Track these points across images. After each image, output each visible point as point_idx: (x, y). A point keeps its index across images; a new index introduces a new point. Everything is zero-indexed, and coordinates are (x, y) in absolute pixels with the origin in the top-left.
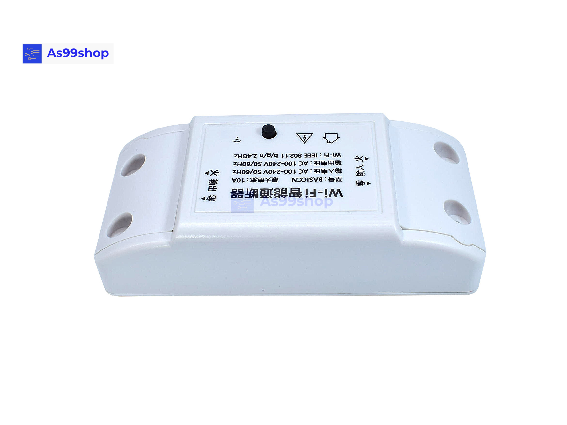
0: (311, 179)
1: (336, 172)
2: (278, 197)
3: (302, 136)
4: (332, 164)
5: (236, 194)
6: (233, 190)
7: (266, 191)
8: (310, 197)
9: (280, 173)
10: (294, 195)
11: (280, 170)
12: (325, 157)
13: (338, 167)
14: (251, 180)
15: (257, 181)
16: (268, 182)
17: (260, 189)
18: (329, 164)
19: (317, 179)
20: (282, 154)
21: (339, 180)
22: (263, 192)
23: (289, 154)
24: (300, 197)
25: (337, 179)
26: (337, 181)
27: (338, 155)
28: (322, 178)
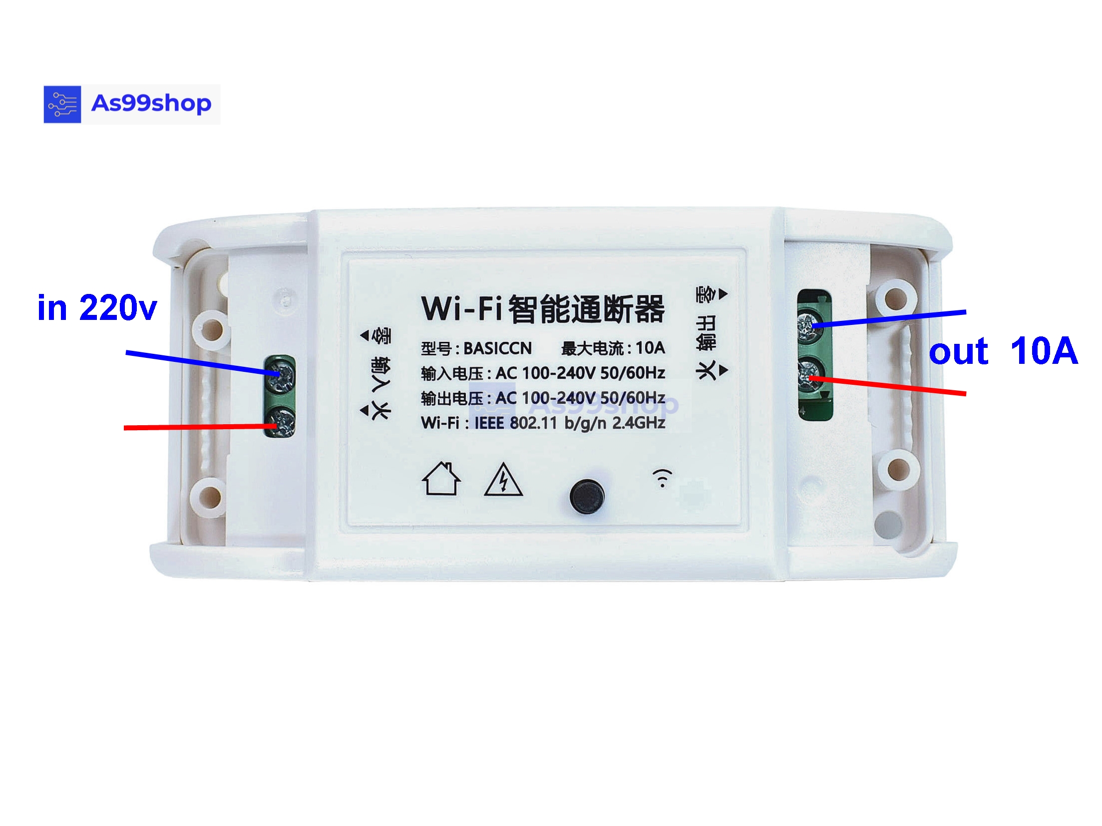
0: (489, 351)
1: (433, 369)
2: (561, 297)
3: (510, 488)
4: (442, 395)
5: (652, 308)
6: (660, 320)
7: (586, 317)
8: (491, 298)
9: (559, 368)
10: (526, 303)
11: (559, 377)
12: (457, 417)
13: (428, 386)
14: (622, 348)
15: (610, 346)
16: (585, 342)
17: (600, 321)
18: (449, 394)
19: (476, 349)
20: (555, 427)
21: (428, 346)
22: (594, 313)
23: (539, 428)
24: (514, 297)
25: (433, 350)
26: (432, 343)
27: (429, 423)
28: (466, 353)
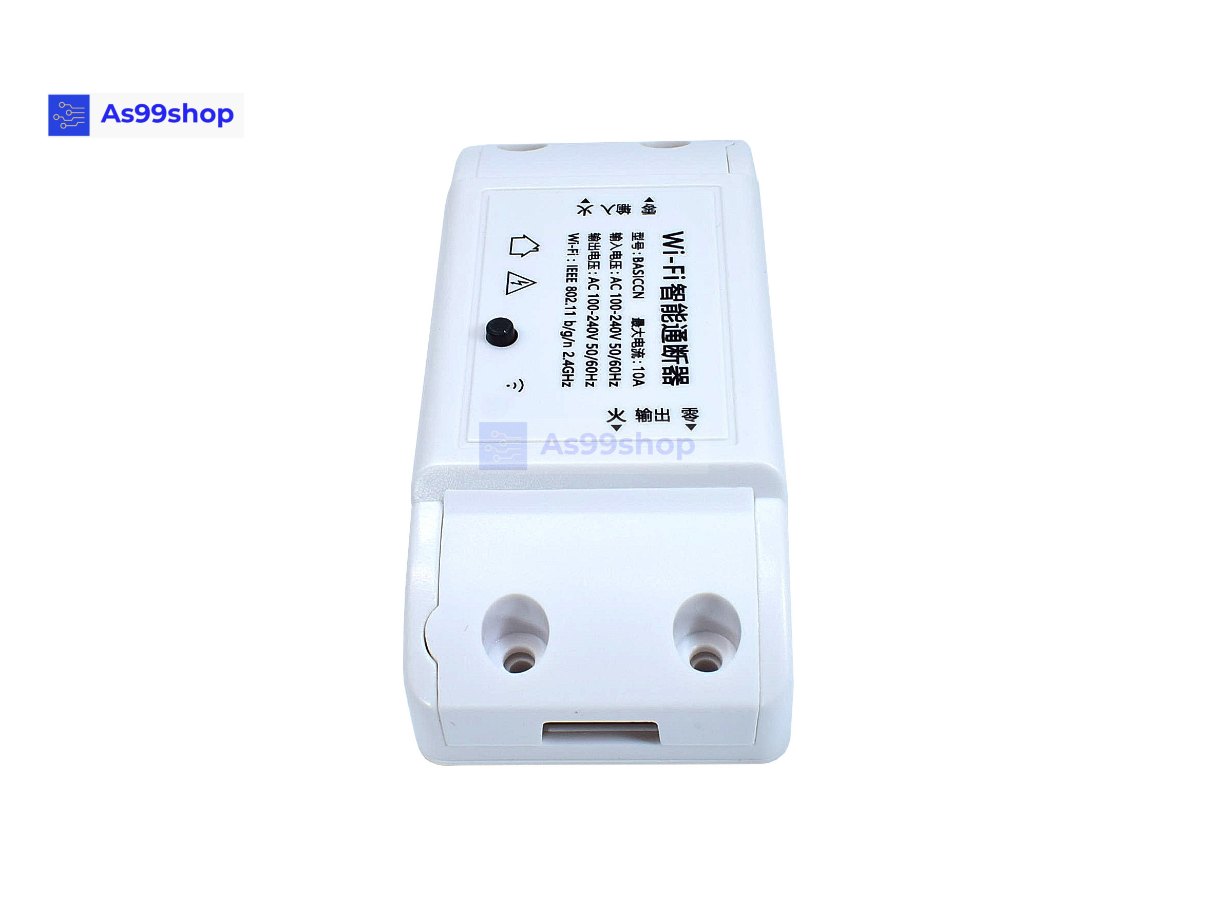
0: (636, 272)
1: (620, 239)
3: (514, 287)
4: (597, 245)
5: (677, 377)
6: (665, 383)
7: (667, 333)
8: (683, 272)
9: (620, 316)
10: (679, 294)
11: (612, 316)
12: (578, 254)
13: (605, 237)
14: (639, 357)
15: (640, 349)
16: (644, 332)
17: (663, 342)
19: (637, 265)
20: (566, 314)
21: (640, 236)
22: (671, 338)
23: (566, 304)
24: (685, 287)
25: (636, 239)
26: (643, 238)
27: (574, 238)
28: (634, 259)
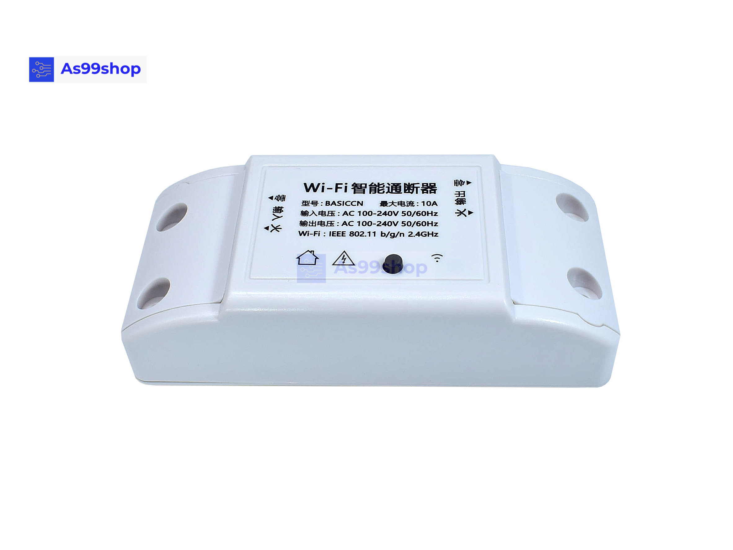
0: (339, 204)
1: (307, 212)
3: (348, 262)
4: (311, 222)
5: (430, 188)
6: (435, 193)
7: (394, 191)
8: (342, 184)
9: (378, 212)
10: (361, 186)
11: (378, 215)
12: (319, 231)
13: (304, 219)
14: (414, 204)
15: (407, 203)
16: (393, 201)
17: (401, 193)
19: (332, 204)
20: (375, 236)
21: (305, 203)
22: (398, 190)
23: (366, 236)
24: (355, 183)
25: (308, 204)
26: (308, 201)
27: (302, 234)
28: (326, 205)
